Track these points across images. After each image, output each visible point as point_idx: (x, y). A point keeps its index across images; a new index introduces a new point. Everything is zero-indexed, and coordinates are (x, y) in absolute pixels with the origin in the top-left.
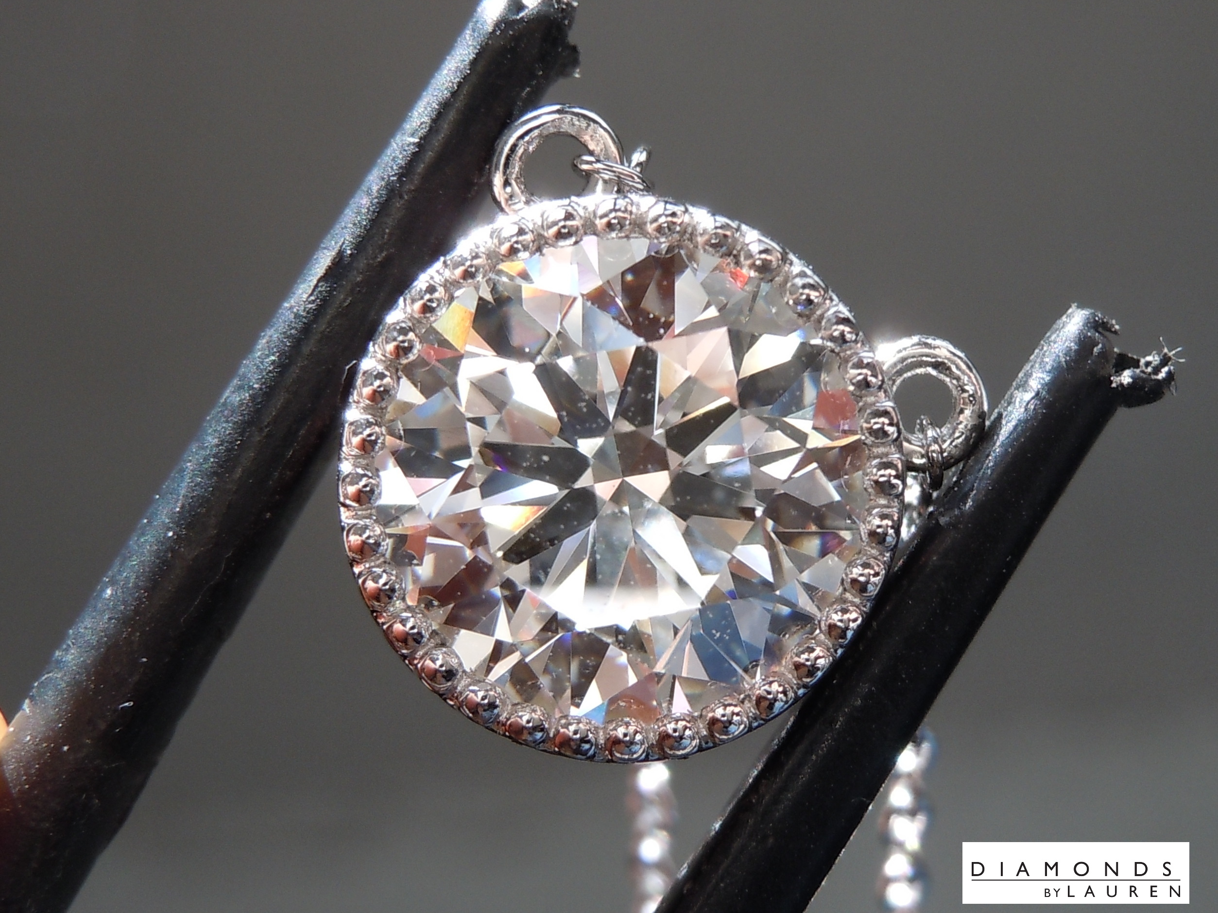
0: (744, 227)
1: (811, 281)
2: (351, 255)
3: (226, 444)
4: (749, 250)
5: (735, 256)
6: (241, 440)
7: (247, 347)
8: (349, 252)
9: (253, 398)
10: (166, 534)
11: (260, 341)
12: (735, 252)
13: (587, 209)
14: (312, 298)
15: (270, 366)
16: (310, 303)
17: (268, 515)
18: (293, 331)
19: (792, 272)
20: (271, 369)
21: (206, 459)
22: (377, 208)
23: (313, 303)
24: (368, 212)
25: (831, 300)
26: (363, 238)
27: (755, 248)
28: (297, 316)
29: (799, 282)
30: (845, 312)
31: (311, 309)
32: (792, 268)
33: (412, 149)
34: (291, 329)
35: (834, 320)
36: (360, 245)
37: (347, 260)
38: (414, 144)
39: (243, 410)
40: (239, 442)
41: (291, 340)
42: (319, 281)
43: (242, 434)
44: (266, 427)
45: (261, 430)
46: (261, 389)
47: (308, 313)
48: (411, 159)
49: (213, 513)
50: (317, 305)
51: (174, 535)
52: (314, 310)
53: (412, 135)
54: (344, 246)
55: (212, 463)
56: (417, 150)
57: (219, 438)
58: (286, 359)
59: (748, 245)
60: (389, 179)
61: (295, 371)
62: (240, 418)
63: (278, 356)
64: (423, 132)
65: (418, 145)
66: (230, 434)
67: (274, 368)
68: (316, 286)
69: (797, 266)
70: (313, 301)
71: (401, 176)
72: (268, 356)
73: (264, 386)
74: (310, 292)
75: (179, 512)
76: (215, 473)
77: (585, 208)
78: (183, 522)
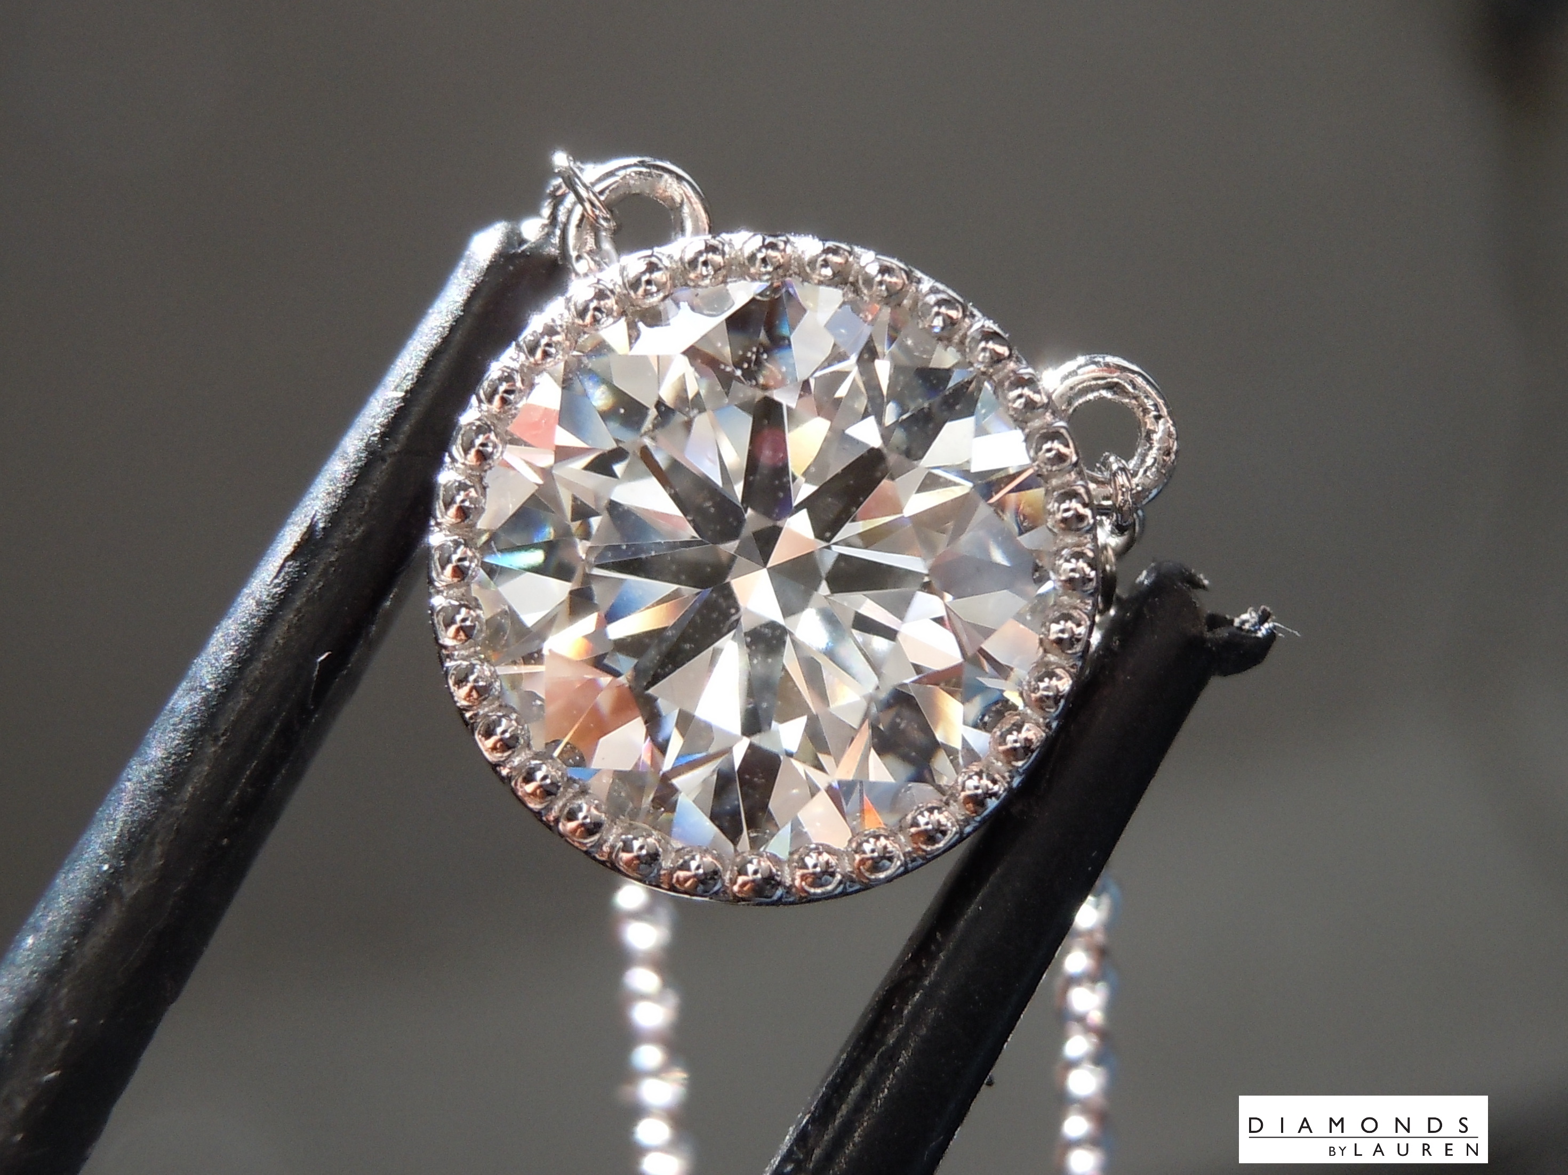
0: (857, 249)
1: (944, 296)
2: (324, 528)
3: (174, 757)
4: (866, 273)
5: (852, 284)
6: (192, 752)
7: (198, 644)
8: (321, 525)
9: (205, 701)
10: (100, 868)
11: (215, 635)
12: (851, 279)
13: (672, 258)
14: (277, 581)
15: (226, 663)
16: (276, 586)
17: (225, 841)
18: (255, 621)
19: (921, 291)
20: (227, 665)
21: (149, 776)
22: (355, 473)
23: (279, 586)
24: (344, 479)
25: (973, 316)
26: (338, 508)
27: (873, 269)
28: (259, 603)
29: (932, 299)
30: (991, 325)
31: (276, 593)
32: (921, 286)
33: (396, 405)
34: (252, 618)
35: (979, 337)
36: (336, 517)
37: (319, 535)
38: (398, 399)
39: (196, 715)
40: (190, 754)
41: (251, 631)
42: (286, 560)
43: (193, 744)
44: (223, 735)
45: (216, 739)
46: (216, 690)
47: (273, 598)
48: (395, 415)
49: (157, 840)
50: (283, 588)
51: (110, 868)
52: (281, 594)
53: (396, 389)
54: (315, 519)
55: (156, 779)
56: (403, 404)
57: (165, 749)
58: (246, 653)
59: (864, 267)
60: (369, 440)
61: (256, 669)
62: (190, 725)
63: (237, 650)
64: (407, 385)
65: (404, 399)
66: (179, 744)
67: (233, 665)
68: (282, 566)
69: (927, 283)
70: (279, 585)
71: (383, 435)
72: (222, 651)
73: (219, 686)
74: (275, 574)
75: (116, 841)
76: (160, 792)
77: (670, 257)
78: (121, 852)
